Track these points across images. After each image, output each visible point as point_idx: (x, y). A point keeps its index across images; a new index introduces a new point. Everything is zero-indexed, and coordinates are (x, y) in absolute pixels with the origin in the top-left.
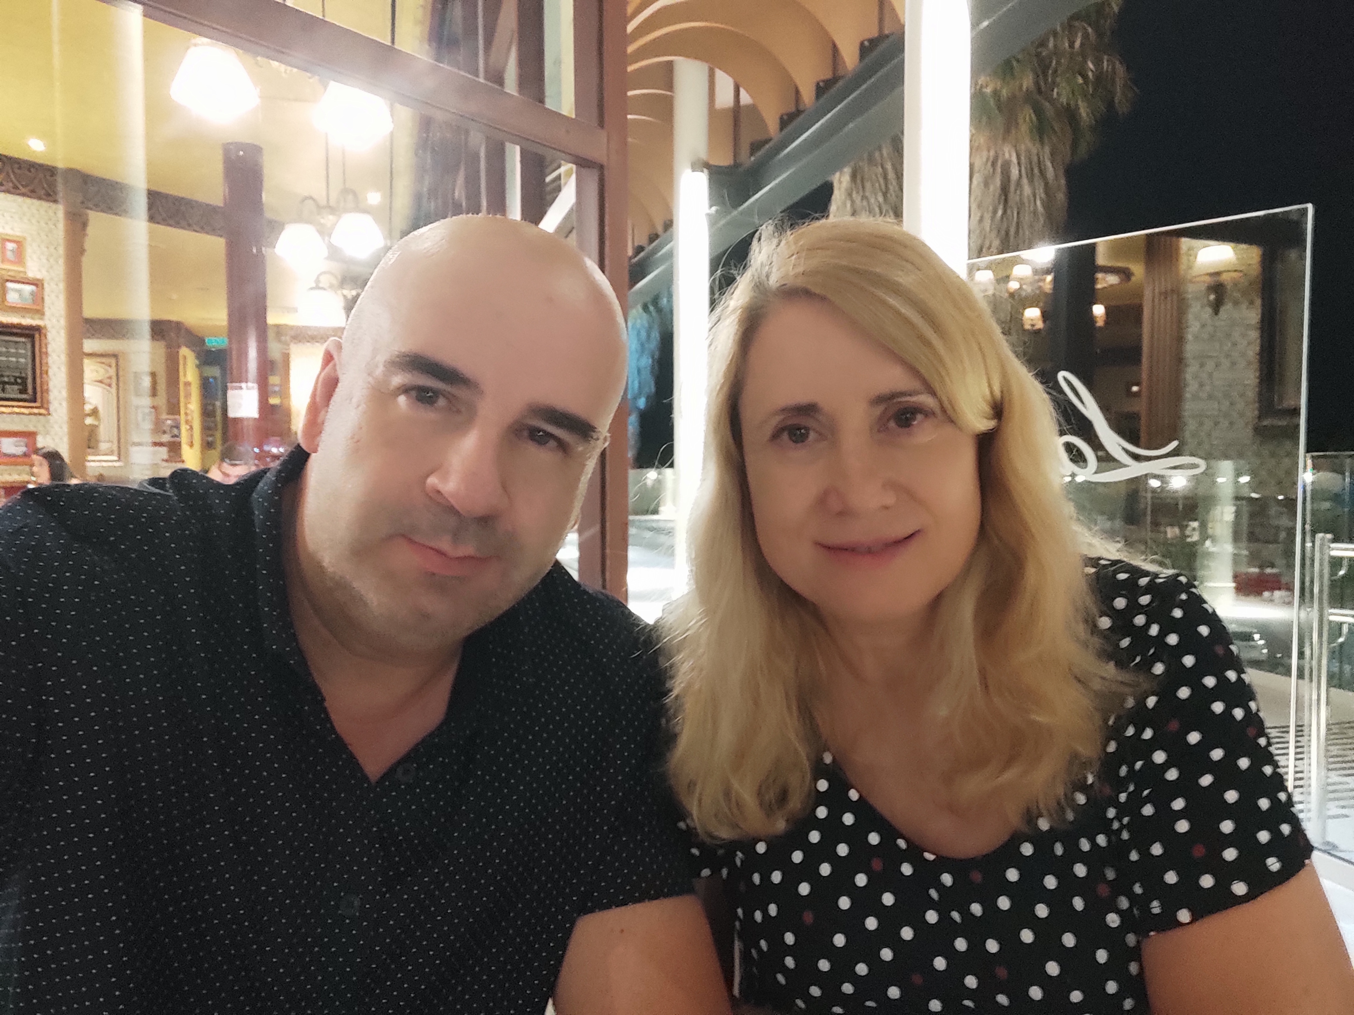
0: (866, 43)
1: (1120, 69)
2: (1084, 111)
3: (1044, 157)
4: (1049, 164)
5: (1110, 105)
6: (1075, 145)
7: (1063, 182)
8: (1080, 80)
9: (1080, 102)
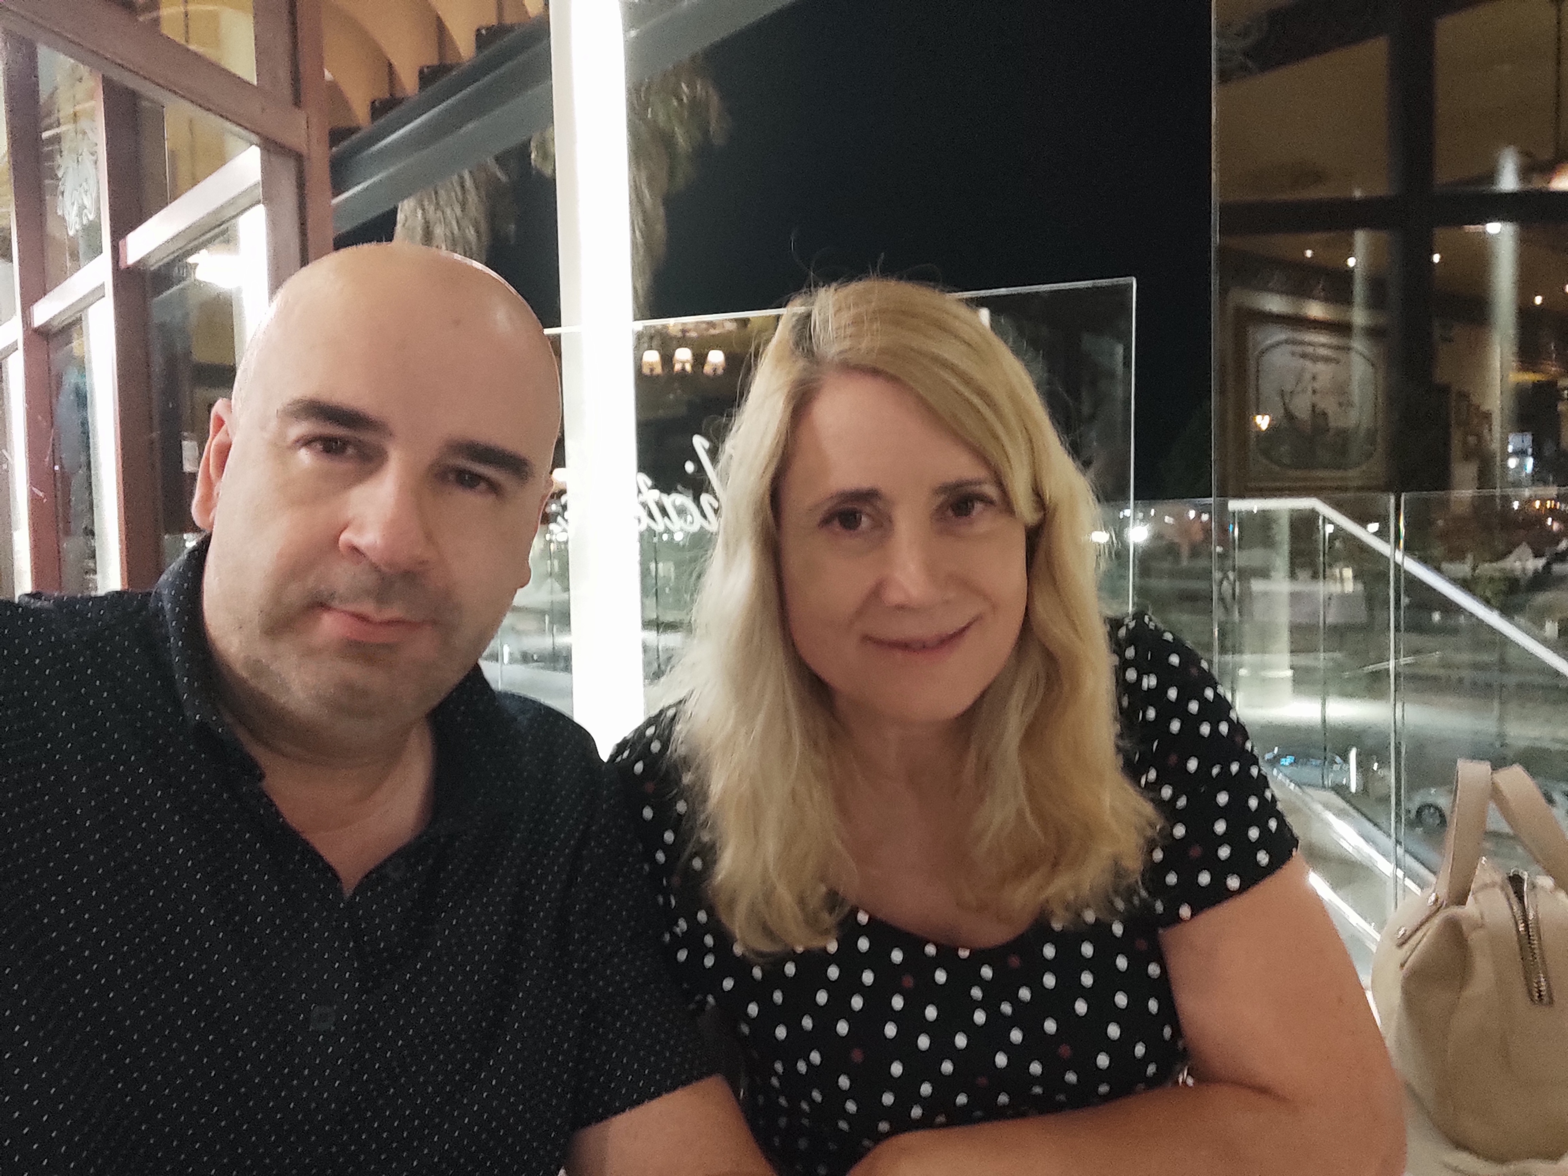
0: (484, 32)
1: (714, 99)
2: (681, 139)
3: (640, 183)
4: (646, 192)
5: (706, 132)
6: (672, 174)
7: (661, 211)
8: (675, 103)
9: (676, 129)
